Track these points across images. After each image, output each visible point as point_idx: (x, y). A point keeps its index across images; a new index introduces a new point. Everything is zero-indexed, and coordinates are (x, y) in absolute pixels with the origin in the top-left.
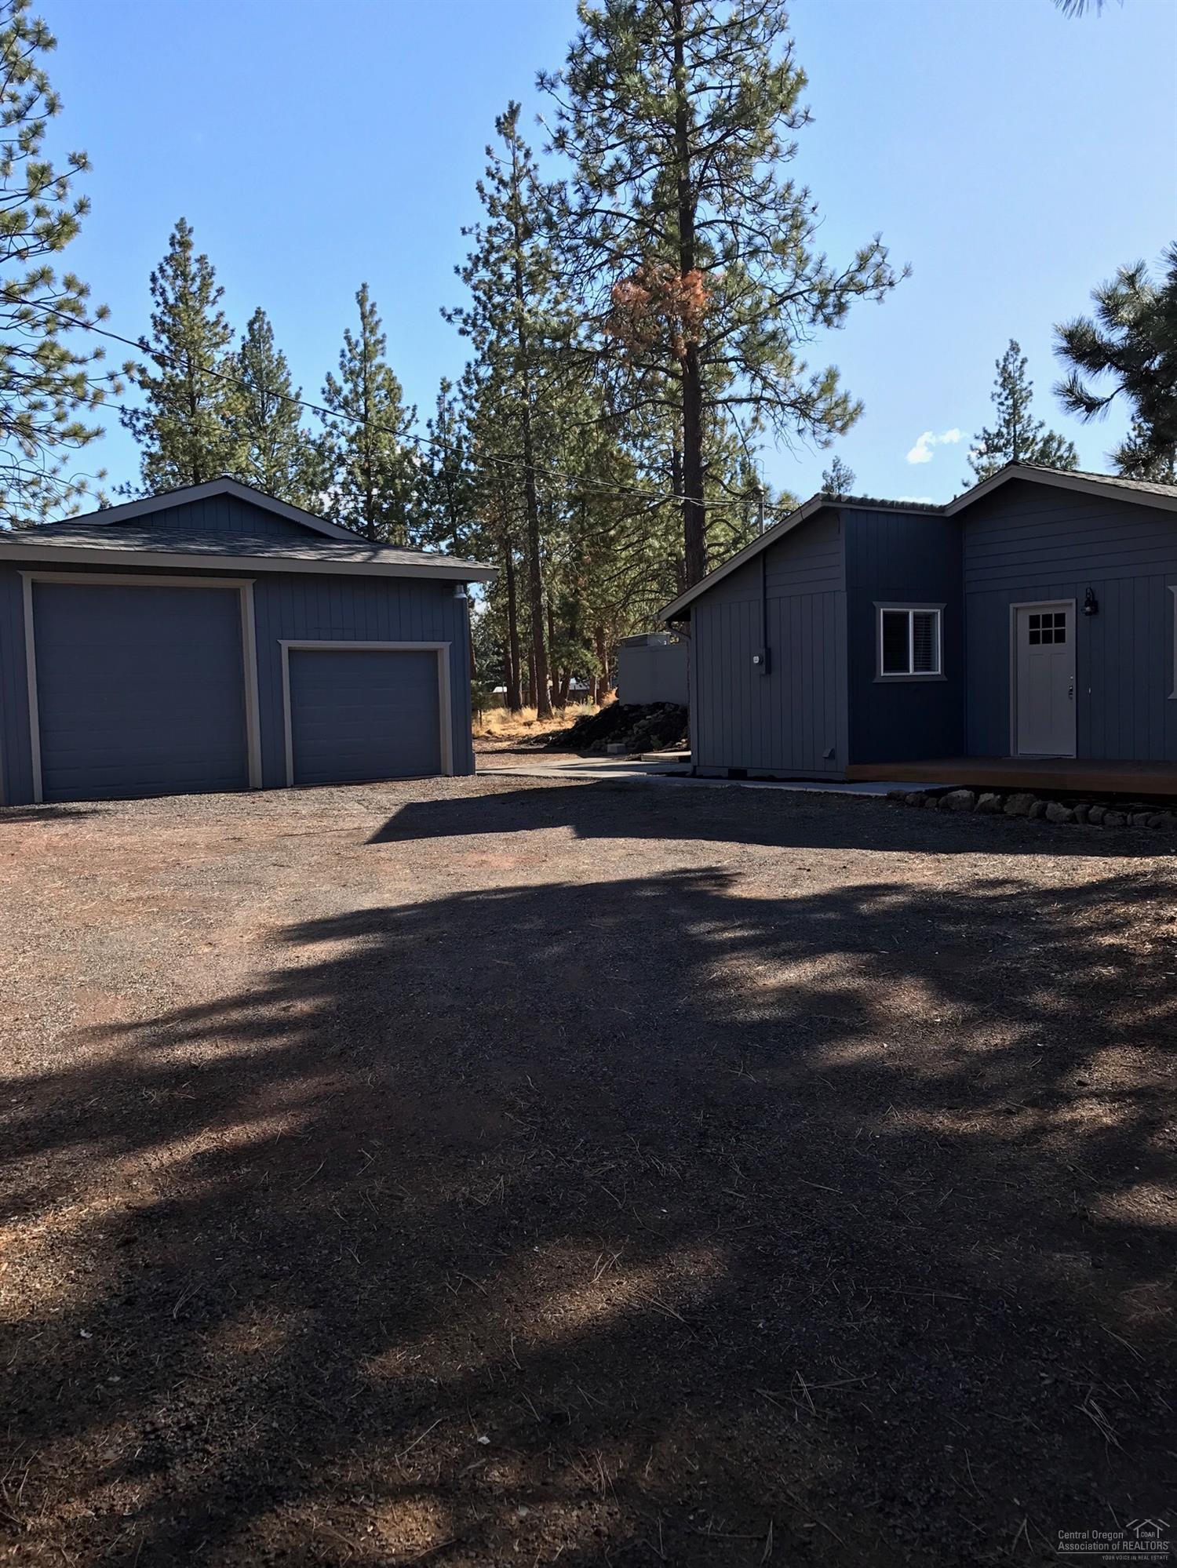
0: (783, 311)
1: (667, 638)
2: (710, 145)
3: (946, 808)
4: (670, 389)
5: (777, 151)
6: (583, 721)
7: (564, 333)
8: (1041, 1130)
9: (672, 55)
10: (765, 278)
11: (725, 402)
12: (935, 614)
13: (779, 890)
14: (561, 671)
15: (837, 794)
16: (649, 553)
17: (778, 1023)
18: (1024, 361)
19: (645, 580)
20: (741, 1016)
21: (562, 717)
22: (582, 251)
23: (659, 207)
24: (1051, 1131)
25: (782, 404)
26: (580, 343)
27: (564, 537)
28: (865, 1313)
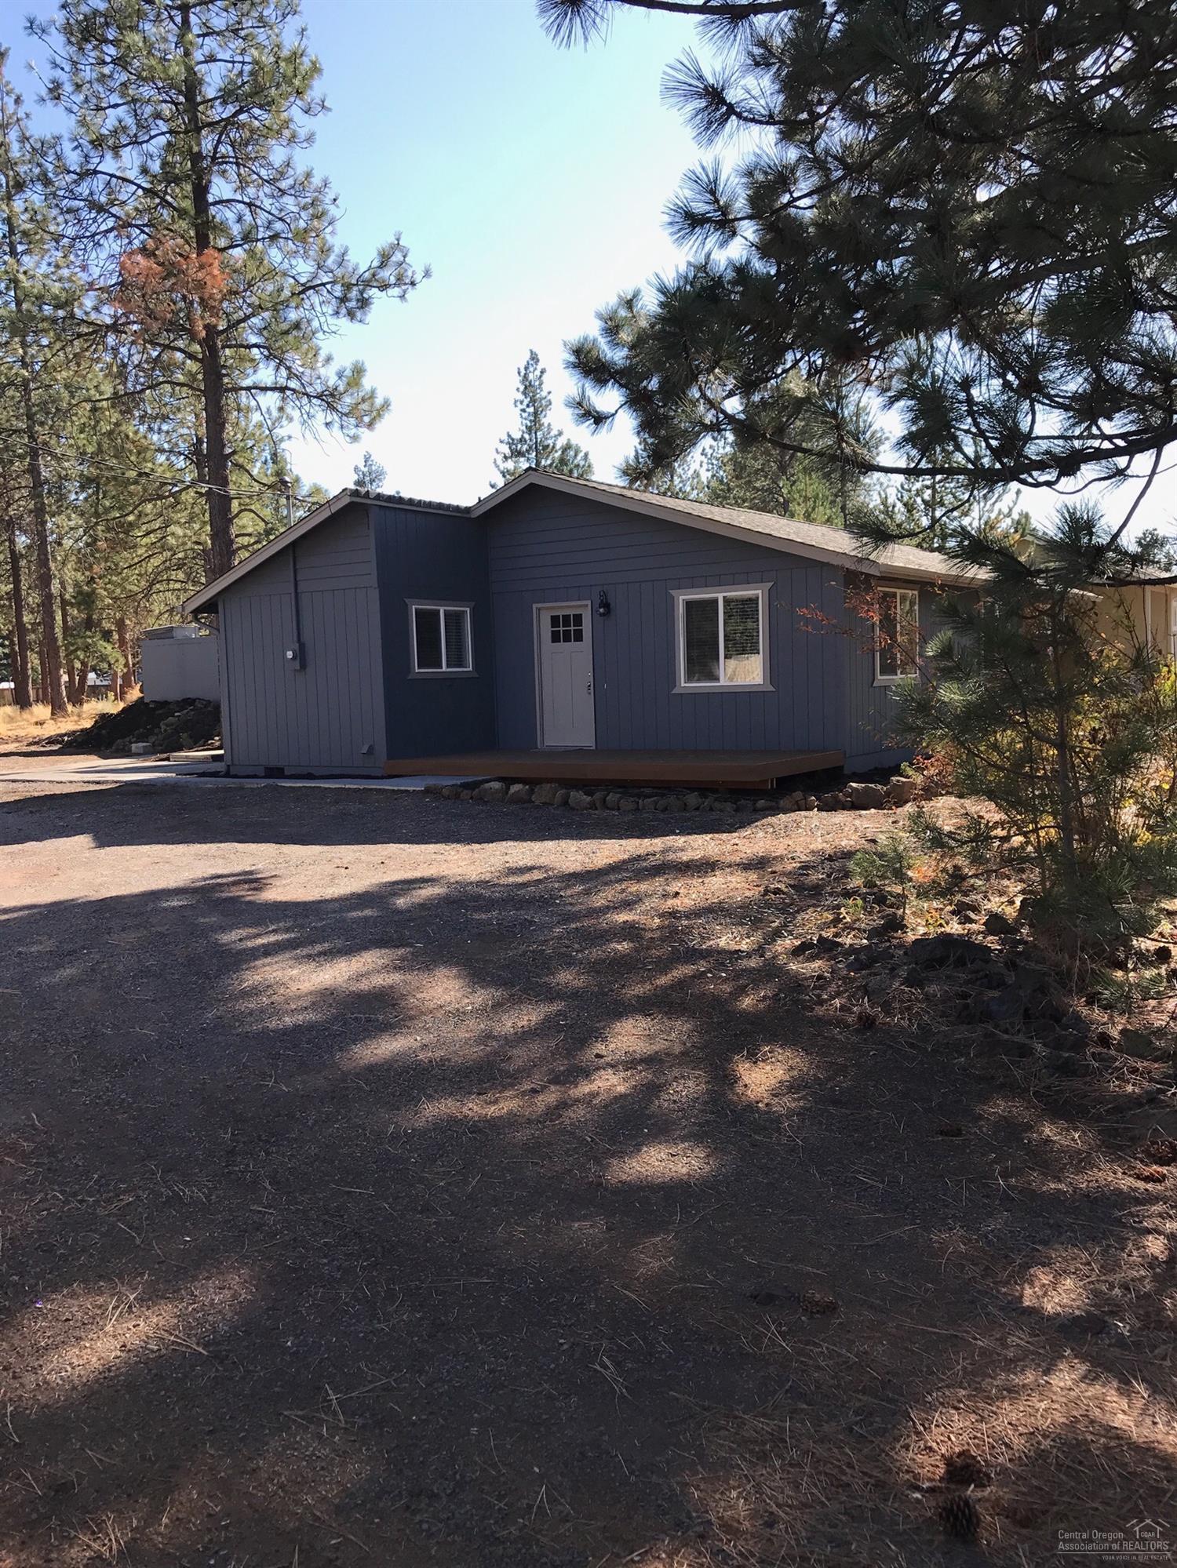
0: (307, 301)
1: (195, 631)
2: (223, 120)
3: (480, 800)
4: (190, 371)
5: (294, 137)
6: (104, 719)
7: (66, 302)
8: (563, 1105)
9: (178, 19)
10: (286, 265)
11: (248, 389)
12: (464, 612)
13: (316, 891)
14: (78, 665)
15: (376, 790)
16: (171, 541)
17: (311, 1027)
18: (543, 372)
19: (167, 569)
20: (273, 1024)
21: (79, 716)
22: (84, 214)
23: (169, 176)
24: (572, 1105)
25: (308, 396)
26: (87, 313)
27: (76, 520)
28: (396, 1311)
